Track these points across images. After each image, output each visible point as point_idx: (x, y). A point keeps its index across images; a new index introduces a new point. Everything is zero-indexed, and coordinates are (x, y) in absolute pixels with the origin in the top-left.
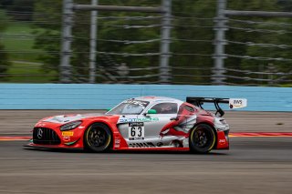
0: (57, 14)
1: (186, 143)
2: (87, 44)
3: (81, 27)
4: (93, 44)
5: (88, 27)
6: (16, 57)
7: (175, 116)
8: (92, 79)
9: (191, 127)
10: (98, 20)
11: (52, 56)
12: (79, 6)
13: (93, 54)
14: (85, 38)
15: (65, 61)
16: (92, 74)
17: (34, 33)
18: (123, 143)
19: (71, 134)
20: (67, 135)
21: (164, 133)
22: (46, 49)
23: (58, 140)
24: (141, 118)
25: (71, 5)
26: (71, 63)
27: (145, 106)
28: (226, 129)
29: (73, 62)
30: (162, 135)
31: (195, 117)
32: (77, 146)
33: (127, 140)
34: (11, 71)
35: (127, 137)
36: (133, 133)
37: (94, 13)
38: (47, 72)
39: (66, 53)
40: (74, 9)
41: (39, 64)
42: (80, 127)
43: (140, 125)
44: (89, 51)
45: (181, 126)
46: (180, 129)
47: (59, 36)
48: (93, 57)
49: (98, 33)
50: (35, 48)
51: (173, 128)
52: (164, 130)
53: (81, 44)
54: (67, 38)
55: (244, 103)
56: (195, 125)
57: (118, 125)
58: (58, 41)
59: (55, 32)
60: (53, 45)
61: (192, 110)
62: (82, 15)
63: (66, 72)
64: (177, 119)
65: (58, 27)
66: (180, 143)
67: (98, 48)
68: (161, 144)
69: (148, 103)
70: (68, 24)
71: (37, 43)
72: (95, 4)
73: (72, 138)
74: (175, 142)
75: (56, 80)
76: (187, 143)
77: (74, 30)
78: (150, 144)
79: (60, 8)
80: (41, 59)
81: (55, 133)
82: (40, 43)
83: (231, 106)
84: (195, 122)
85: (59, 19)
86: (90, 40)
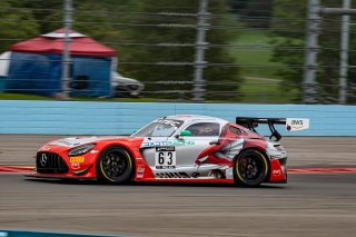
0: (300, 20)
1: (229, 173)
2: (336, 56)
3: (329, 35)
4: (344, 56)
5: (338, 35)
6: (250, 71)
7: (216, 139)
8: (343, 99)
9: (237, 153)
10: (351, 27)
11: (294, 71)
12: (328, 10)
13: (344, 68)
14: (335, 49)
15: (310, 78)
16: (343, 93)
17: (271, 43)
18: (148, 172)
19: (81, 160)
20: (75, 162)
21: (201, 160)
22: (286, 63)
23: (65, 168)
24: (172, 141)
25: (317, 9)
26: (317, 79)
27: (178, 126)
28: (283, 156)
29: (319, 79)
30: (198, 163)
31: (242, 140)
32: (88, 175)
33: (153, 169)
34: (244, 88)
35: (154, 164)
36: (161, 160)
37: (346, 18)
38: (287, 90)
39: (311, 68)
40: (321, 14)
41: (278, 80)
42: (93, 152)
43: (171, 150)
44: (338, 64)
45: (224, 152)
46: (221, 156)
47: (303, 46)
48: (343, 72)
49: (350, 43)
50: (273, 61)
51: (212, 155)
52: (201, 156)
53: (329, 56)
54: (312, 49)
55: (306, 124)
56: (241, 151)
57: (142, 150)
58: (302, 52)
59: (297, 42)
60: (295, 58)
61: (239, 132)
62: (331, 21)
63: (311, 91)
64: (218, 143)
65: (302, 35)
66: (222, 173)
67: (350, 61)
68: (197, 174)
69: (182, 122)
70: (313, 31)
71: (275, 56)
72: (346, 7)
73: (82, 166)
74: (215, 172)
75: (298, 100)
76: (231, 174)
77: (321, 39)
78: (183, 174)
79: (304, 13)
80: (280, 74)
81: (61, 158)
82: (279, 54)
83: (289, 128)
84: (241, 147)
85: (303, 25)
86: (339, 51)
